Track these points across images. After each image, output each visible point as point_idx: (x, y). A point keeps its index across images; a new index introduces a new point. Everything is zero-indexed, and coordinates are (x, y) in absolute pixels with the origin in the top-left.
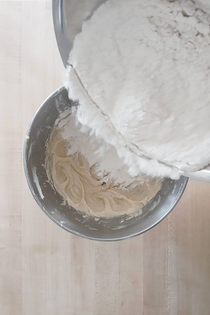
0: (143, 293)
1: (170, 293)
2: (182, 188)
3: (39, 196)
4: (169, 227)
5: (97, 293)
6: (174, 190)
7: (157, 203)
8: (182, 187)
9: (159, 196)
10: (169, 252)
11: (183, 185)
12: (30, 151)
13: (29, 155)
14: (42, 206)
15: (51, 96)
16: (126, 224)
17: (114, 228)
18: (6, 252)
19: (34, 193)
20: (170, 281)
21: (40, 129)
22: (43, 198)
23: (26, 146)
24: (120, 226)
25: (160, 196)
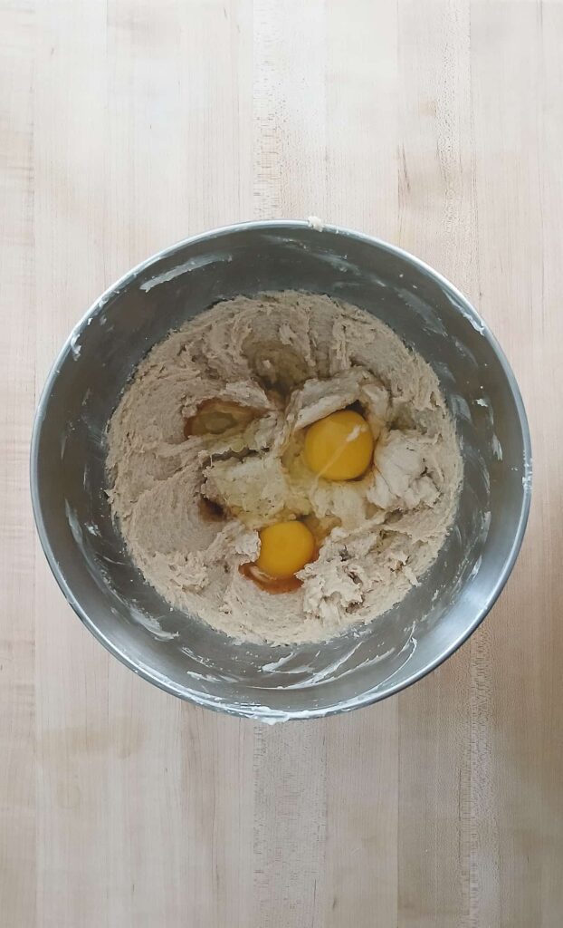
0: (396, 872)
2: (208, 699)
5: (260, 872)
6: (200, 676)
7: (155, 630)
8: (212, 700)
9: (177, 635)
10: (475, 749)
11: (217, 702)
13: (270, 237)
15: (447, 286)
16: (84, 540)
17: (72, 507)
20: (476, 836)
21: (347, 264)
22: (143, 287)
24: (77, 523)
25: (175, 635)
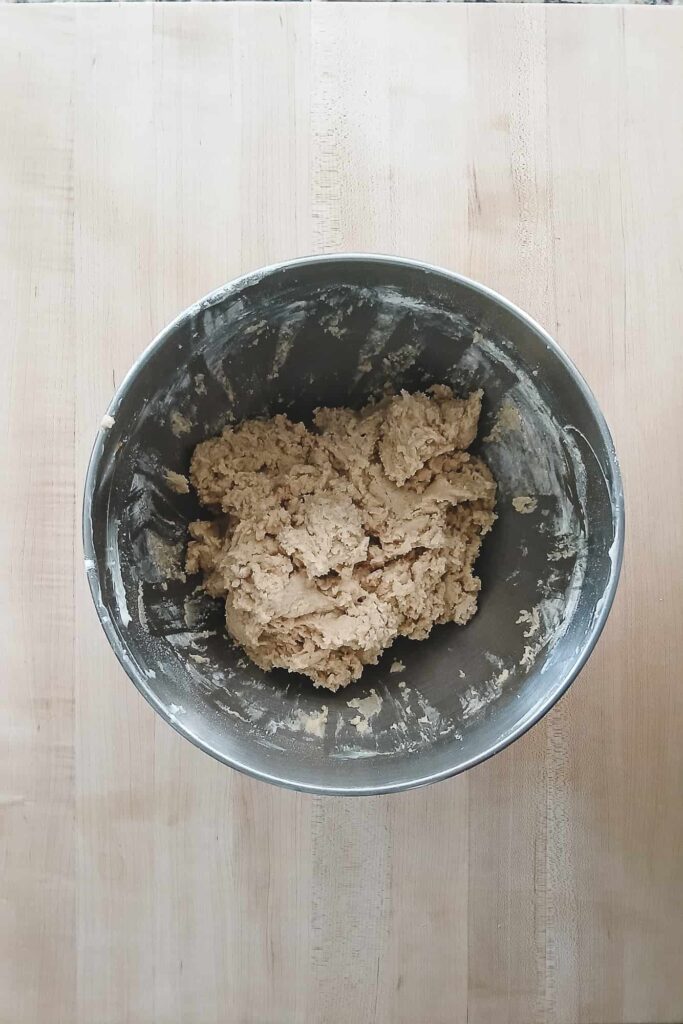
0: (466, 948)
1: (553, 949)
3: (115, 615)
4: (549, 735)
5: (318, 949)
10: (551, 816)
12: (109, 467)
14: (121, 648)
18: (25, 818)
19: (101, 602)
20: (553, 910)
22: (126, 623)
23: (100, 446)
